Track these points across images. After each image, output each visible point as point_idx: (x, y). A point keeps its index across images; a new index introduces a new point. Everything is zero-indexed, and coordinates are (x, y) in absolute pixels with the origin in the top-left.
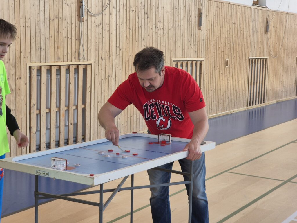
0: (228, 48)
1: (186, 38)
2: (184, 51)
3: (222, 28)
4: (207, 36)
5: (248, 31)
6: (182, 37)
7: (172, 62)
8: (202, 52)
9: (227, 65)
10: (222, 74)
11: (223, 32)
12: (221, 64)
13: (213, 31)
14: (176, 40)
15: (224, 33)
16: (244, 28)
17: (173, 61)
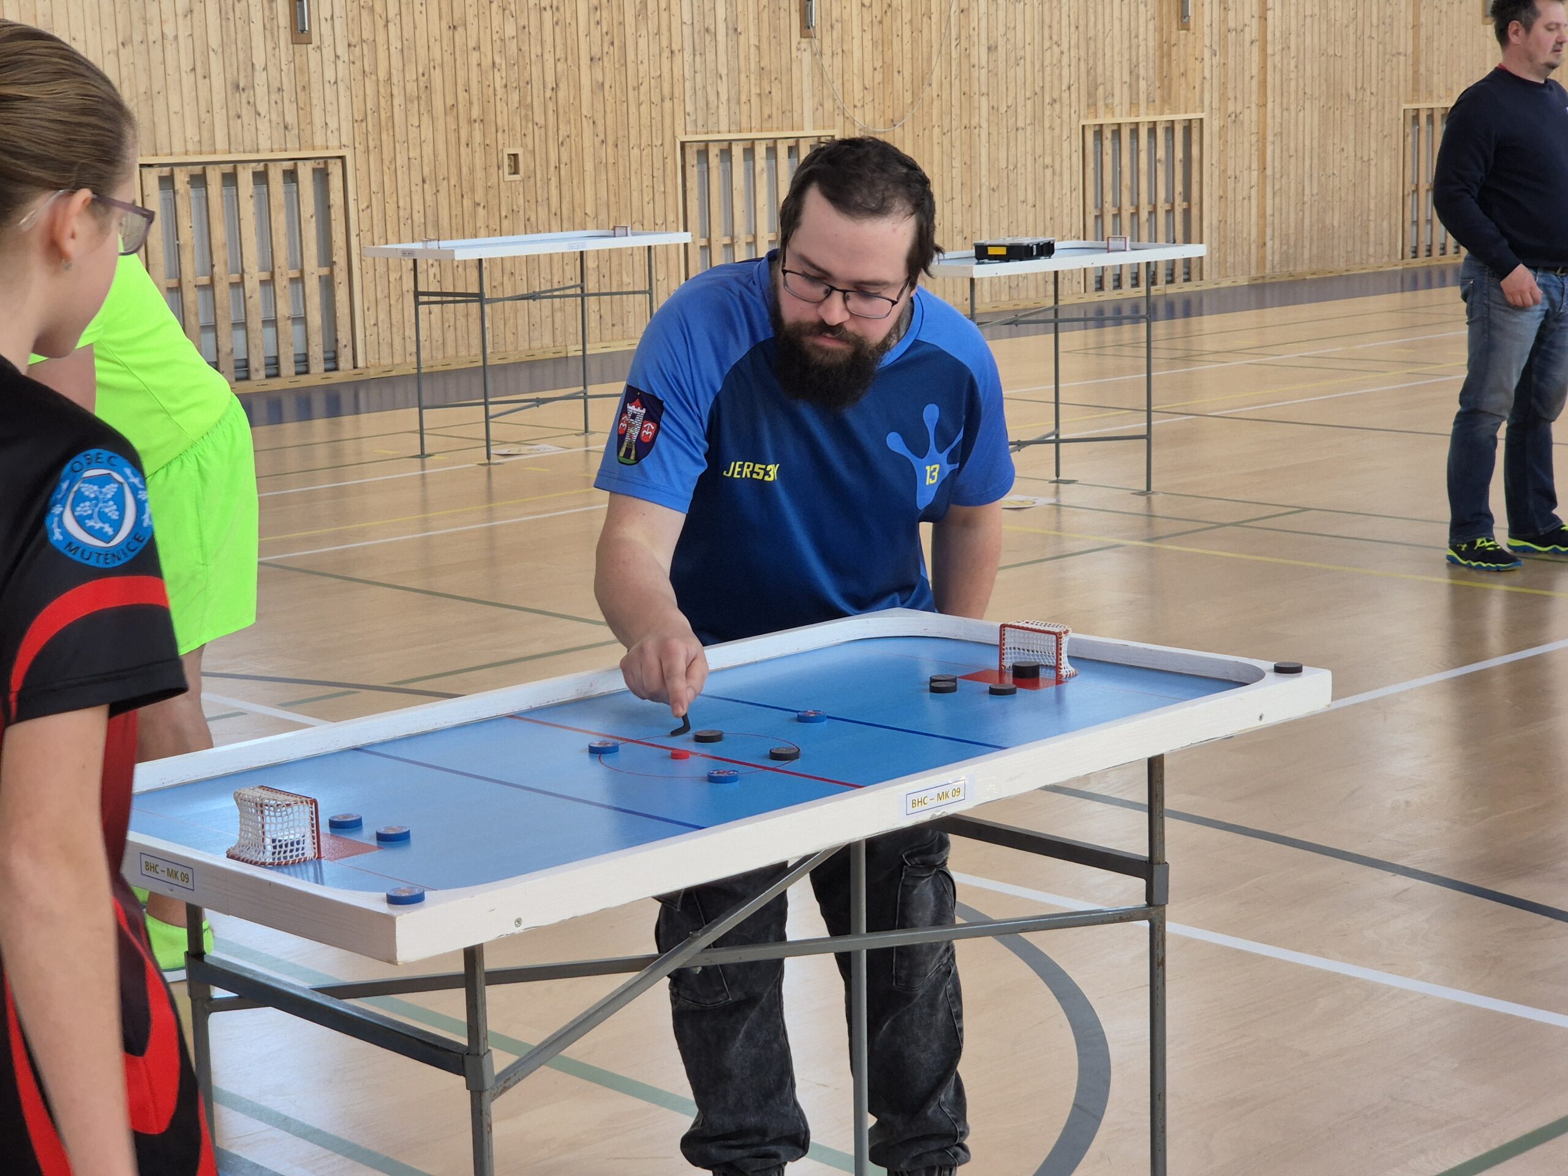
0: (516, 105)
1: (217, 80)
2: (205, 128)
3: (460, 30)
4: (356, 69)
5: (658, 33)
6: (187, 80)
7: (138, 168)
8: (333, 125)
9: (516, 172)
10: (480, 209)
11: (472, 43)
12: (472, 171)
13: (395, 43)
14: (155, 89)
15: (477, 48)
16: (622, 24)
17: (142, 166)
